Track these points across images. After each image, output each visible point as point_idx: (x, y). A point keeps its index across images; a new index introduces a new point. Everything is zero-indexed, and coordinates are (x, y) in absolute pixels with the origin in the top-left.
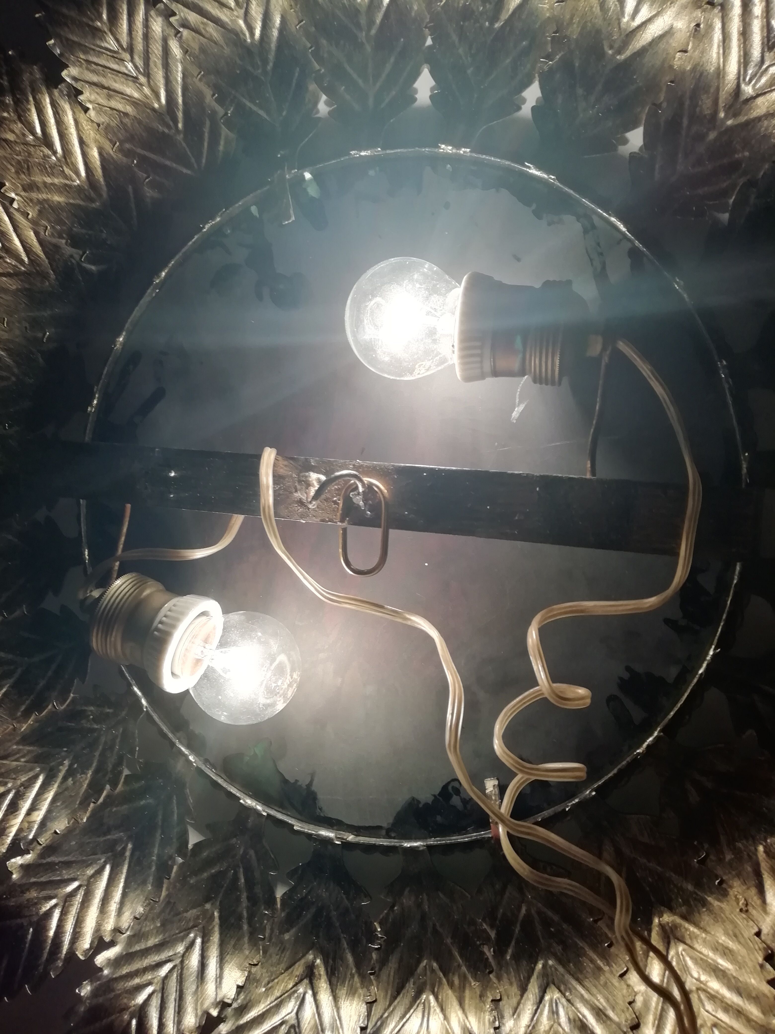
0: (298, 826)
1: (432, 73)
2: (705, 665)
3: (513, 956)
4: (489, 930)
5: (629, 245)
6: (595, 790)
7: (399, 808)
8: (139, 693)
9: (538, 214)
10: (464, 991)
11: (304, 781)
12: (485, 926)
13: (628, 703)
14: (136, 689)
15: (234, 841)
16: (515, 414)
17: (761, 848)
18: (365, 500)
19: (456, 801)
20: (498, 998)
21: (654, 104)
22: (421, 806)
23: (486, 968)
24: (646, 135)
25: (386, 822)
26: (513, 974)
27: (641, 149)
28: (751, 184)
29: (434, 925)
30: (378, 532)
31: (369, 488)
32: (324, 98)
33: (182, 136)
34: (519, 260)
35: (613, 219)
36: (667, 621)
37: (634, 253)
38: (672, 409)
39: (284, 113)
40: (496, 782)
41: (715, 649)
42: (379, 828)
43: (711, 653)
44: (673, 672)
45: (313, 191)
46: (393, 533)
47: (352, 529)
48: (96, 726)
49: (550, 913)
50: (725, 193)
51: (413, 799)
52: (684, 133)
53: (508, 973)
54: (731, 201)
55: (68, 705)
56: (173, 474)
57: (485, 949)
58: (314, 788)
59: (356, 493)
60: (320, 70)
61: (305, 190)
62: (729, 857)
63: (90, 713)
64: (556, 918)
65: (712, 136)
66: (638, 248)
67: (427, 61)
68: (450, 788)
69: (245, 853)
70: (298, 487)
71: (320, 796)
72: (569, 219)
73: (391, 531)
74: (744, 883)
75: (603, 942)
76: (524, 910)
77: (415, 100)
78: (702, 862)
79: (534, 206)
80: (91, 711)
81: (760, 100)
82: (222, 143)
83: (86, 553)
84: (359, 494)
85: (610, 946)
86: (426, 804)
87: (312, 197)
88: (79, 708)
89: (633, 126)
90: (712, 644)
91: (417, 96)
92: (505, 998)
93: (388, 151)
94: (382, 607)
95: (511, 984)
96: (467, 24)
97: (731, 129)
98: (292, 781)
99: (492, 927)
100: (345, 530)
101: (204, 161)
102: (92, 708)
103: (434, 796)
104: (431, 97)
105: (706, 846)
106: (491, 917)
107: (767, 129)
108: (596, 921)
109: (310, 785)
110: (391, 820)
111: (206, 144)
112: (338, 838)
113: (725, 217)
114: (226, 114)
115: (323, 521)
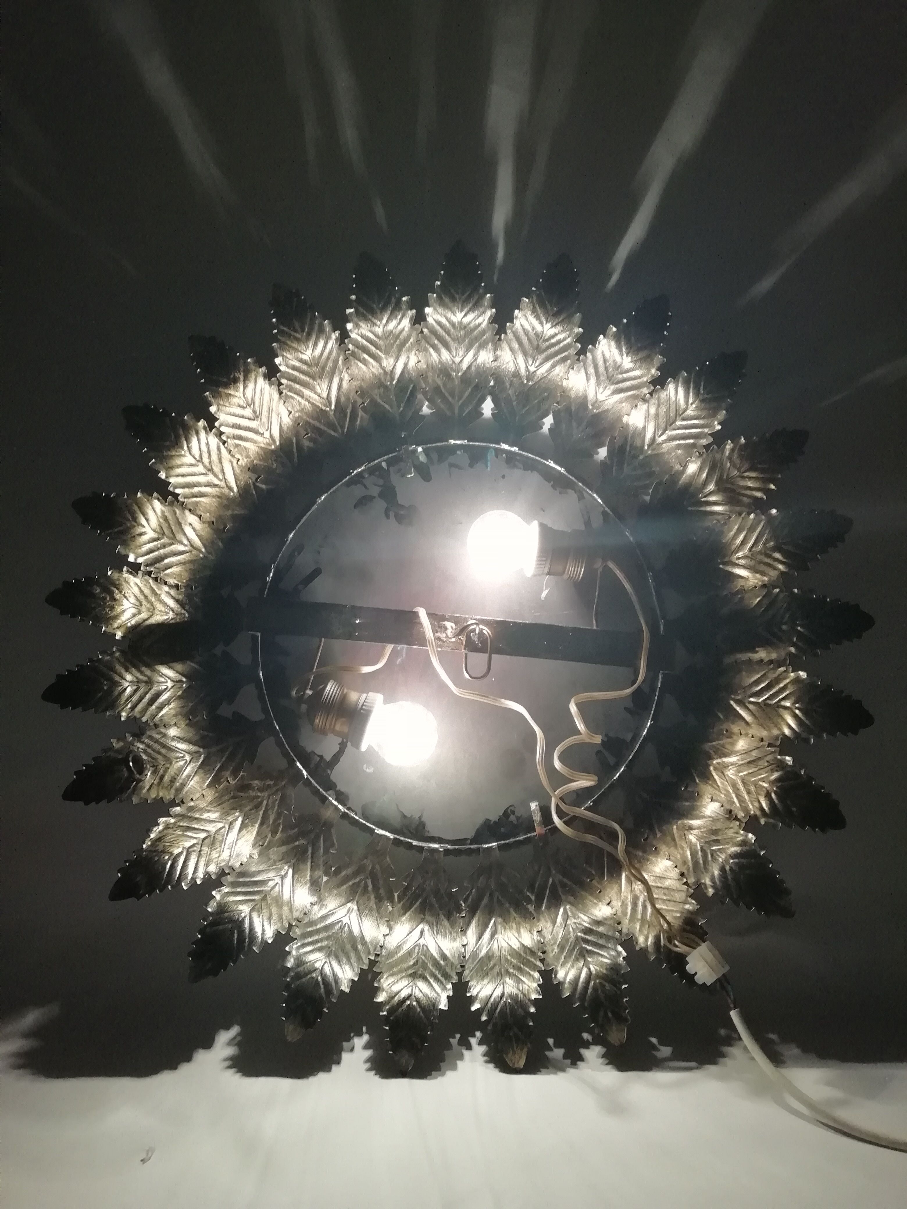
0: (415, 843)
1: (493, 400)
2: (646, 730)
3: (546, 908)
4: (530, 895)
5: (602, 509)
6: (593, 801)
7: (478, 826)
8: (301, 767)
9: (553, 487)
10: (520, 930)
11: (417, 816)
12: (528, 894)
13: (606, 753)
14: (298, 764)
15: (365, 861)
16: (543, 595)
17: (675, 827)
18: (479, 638)
19: (512, 818)
20: (540, 930)
21: (612, 436)
22: (492, 822)
23: (531, 916)
24: (608, 451)
25: (470, 835)
26: (547, 916)
27: (605, 457)
28: (659, 484)
29: (498, 897)
30: (485, 656)
31: (481, 630)
32: (427, 403)
33: (333, 412)
34: (544, 511)
35: (595, 495)
36: (626, 709)
37: (604, 513)
38: (634, 596)
39: (401, 409)
40: (537, 803)
41: (651, 722)
42: (466, 839)
43: (649, 724)
44: (629, 737)
45: (422, 458)
46: (494, 656)
47: (470, 654)
48: (259, 794)
49: (565, 880)
50: (647, 487)
51: (487, 819)
52: (627, 453)
53: (544, 917)
54: (651, 491)
55: (238, 781)
56: (358, 621)
57: (529, 906)
58: (423, 819)
59: (474, 633)
60: (425, 388)
61: (418, 457)
62: (659, 835)
63: (255, 785)
64: (569, 883)
65: (641, 457)
66: (606, 511)
67: (491, 394)
68: (509, 811)
69: (373, 868)
70: (439, 630)
71: (427, 825)
72: (570, 491)
73: (493, 655)
74: (667, 846)
75: (596, 890)
76: (551, 881)
77: (483, 414)
78: (646, 840)
79: (552, 483)
80: (257, 784)
81: (664, 445)
82: (359, 419)
83: (261, 674)
84: (476, 634)
85: (600, 892)
86: (495, 822)
87: (422, 462)
88: (246, 782)
89: (602, 446)
90: (649, 719)
91: (483, 412)
92: (544, 929)
93: (471, 443)
94: (488, 697)
95: (547, 922)
96: (515, 379)
97: (650, 456)
98: (409, 816)
99: (532, 894)
100: (466, 654)
101: (346, 429)
102: (256, 782)
103: (500, 816)
104: (492, 414)
105: (647, 831)
106: (532, 888)
107: (668, 458)
108: (591, 881)
109: (420, 818)
110: (473, 834)
111: (348, 419)
112: (441, 847)
113: (648, 498)
114: (363, 403)
115: (452, 649)
